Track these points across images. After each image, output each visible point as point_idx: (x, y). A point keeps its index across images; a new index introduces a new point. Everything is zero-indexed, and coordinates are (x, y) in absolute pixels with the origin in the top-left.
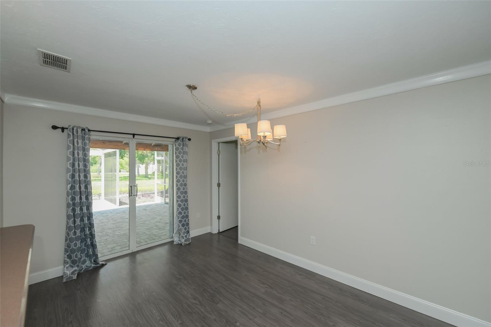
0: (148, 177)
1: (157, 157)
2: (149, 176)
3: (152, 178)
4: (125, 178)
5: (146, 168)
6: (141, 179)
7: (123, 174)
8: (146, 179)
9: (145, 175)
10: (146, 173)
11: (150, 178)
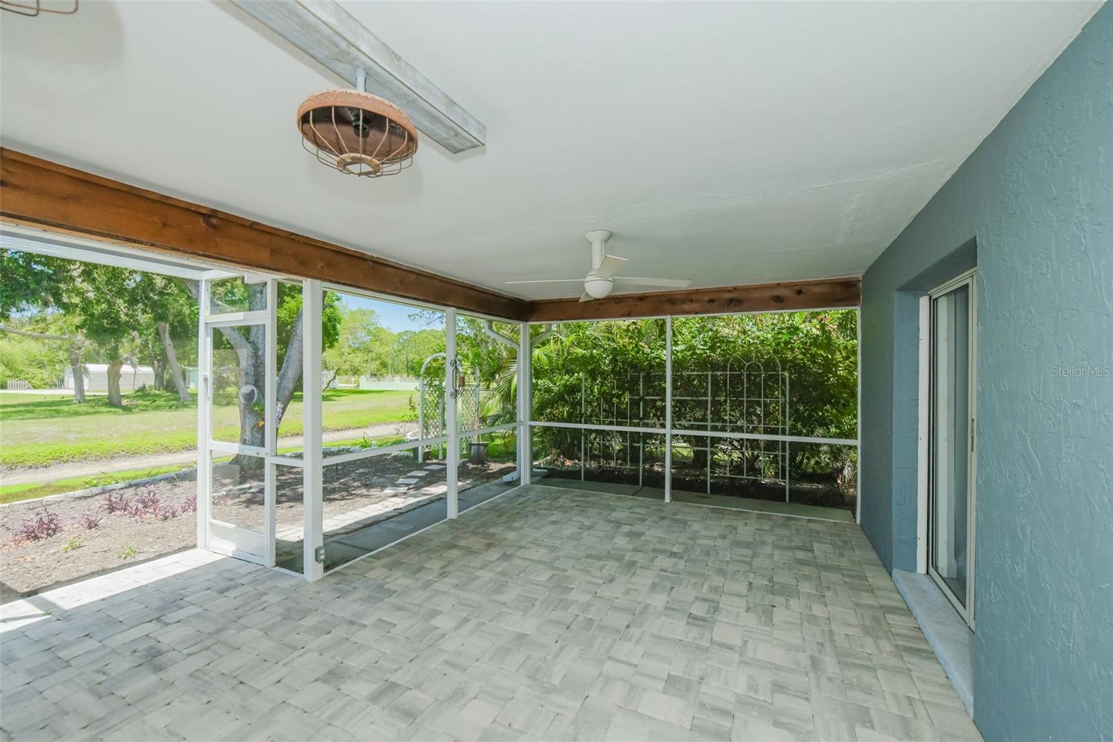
0: (118, 405)
1: (212, 313)
2: (124, 402)
3: (137, 406)
4: (21, 409)
5: (114, 376)
6: (91, 410)
7: (15, 396)
8: (113, 410)
9: (109, 397)
10: (110, 391)
11: (127, 409)
